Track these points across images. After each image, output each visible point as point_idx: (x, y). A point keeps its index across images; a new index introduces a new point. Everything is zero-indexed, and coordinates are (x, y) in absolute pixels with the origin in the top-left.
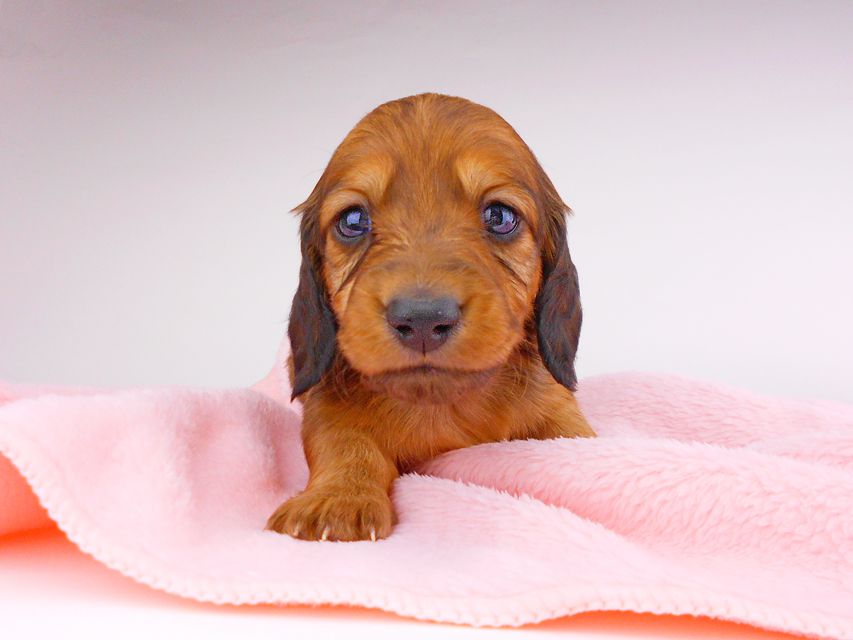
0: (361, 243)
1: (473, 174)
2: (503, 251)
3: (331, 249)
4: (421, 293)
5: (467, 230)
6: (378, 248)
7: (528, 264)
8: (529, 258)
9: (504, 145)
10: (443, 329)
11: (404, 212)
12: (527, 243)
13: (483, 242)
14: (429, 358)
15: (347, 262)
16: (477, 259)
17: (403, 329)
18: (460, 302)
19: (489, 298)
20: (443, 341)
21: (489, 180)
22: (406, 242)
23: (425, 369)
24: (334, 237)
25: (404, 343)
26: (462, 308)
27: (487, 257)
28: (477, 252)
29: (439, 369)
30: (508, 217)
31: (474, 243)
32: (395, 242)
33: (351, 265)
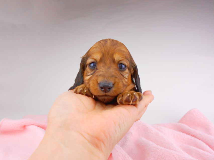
0: (94, 69)
1: (117, 57)
2: (122, 73)
3: (88, 69)
4: (106, 82)
5: (115, 69)
6: (98, 71)
7: (127, 74)
8: (127, 73)
9: (124, 51)
10: (110, 88)
11: (103, 64)
12: (127, 71)
13: (119, 71)
14: (107, 94)
15: (91, 72)
16: (117, 75)
17: (102, 88)
18: (113, 83)
19: (119, 82)
20: (110, 91)
21: (121, 59)
22: (103, 70)
23: (106, 95)
24: (89, 67)
25: (102, 91)
26: (113, 84)
27: (119, 74)
28: (117, 73)
29: (108, 96)
30: (123, 66)
31: (116, 71)
32: (101, 70)
33: (92, 73)
